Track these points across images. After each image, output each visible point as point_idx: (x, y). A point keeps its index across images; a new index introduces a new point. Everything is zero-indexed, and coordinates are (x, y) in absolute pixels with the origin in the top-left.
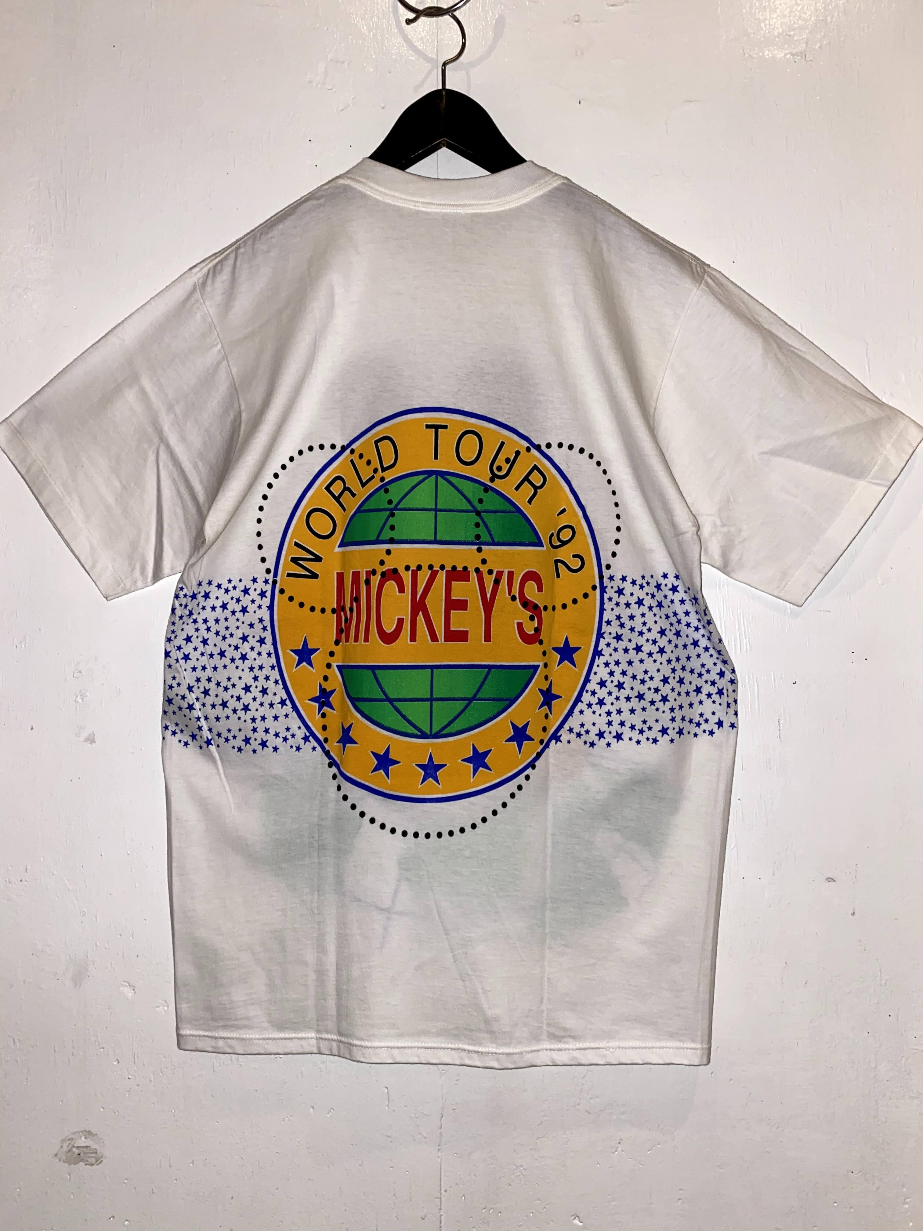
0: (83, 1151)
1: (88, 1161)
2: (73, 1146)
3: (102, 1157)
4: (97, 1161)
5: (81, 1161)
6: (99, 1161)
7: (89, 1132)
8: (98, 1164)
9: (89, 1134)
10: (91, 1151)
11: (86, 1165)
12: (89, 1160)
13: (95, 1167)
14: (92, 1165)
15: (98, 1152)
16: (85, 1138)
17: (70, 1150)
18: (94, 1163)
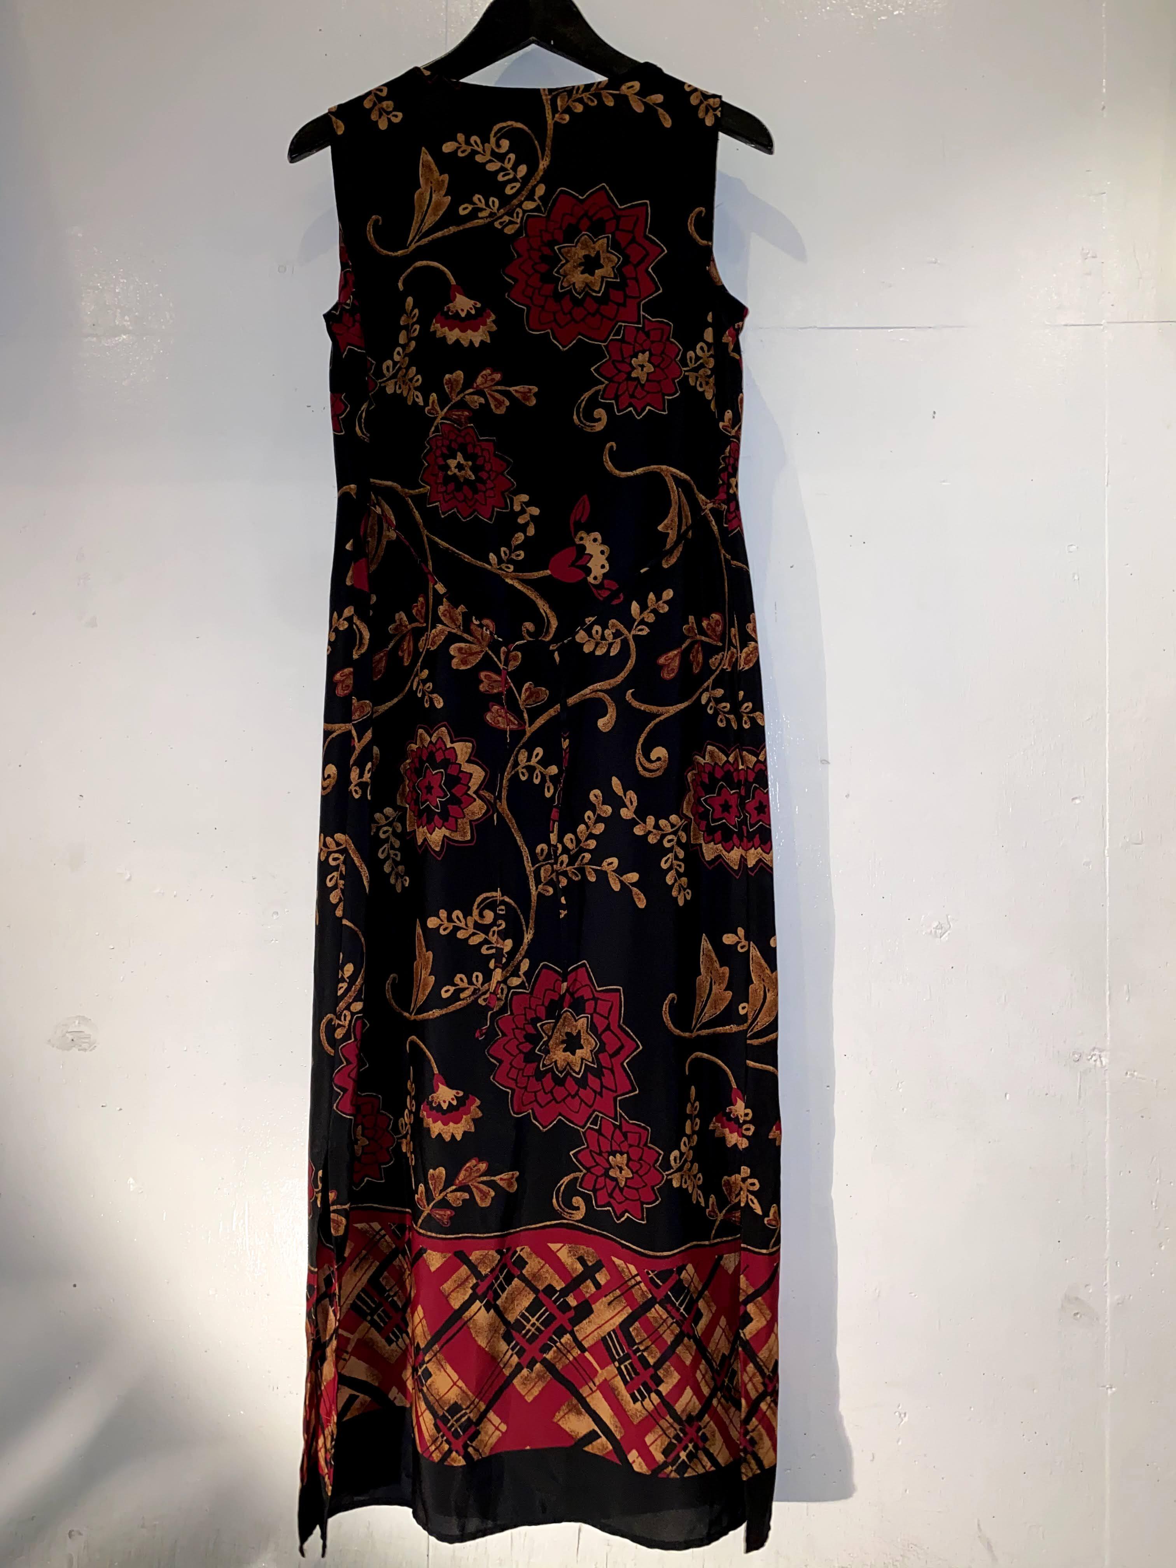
0: (77, 1037)
1: (80, 1046)
2: (68, 1032)
3: (96, 1041)
4: (90, 1048)
5: (75, 1047)
6: (92, 1046)
7: (84, 1017)
8: (91, 1050)
9: (83, 1019)
10: (85, 1036)
11: (79, 1050)
12: (83, 1046)
13: (89, 1053)
14: (85, 1050)
15: (92, 1037)
16: (79, 1023)
17: (64, 1036)
18: (87, 1049)
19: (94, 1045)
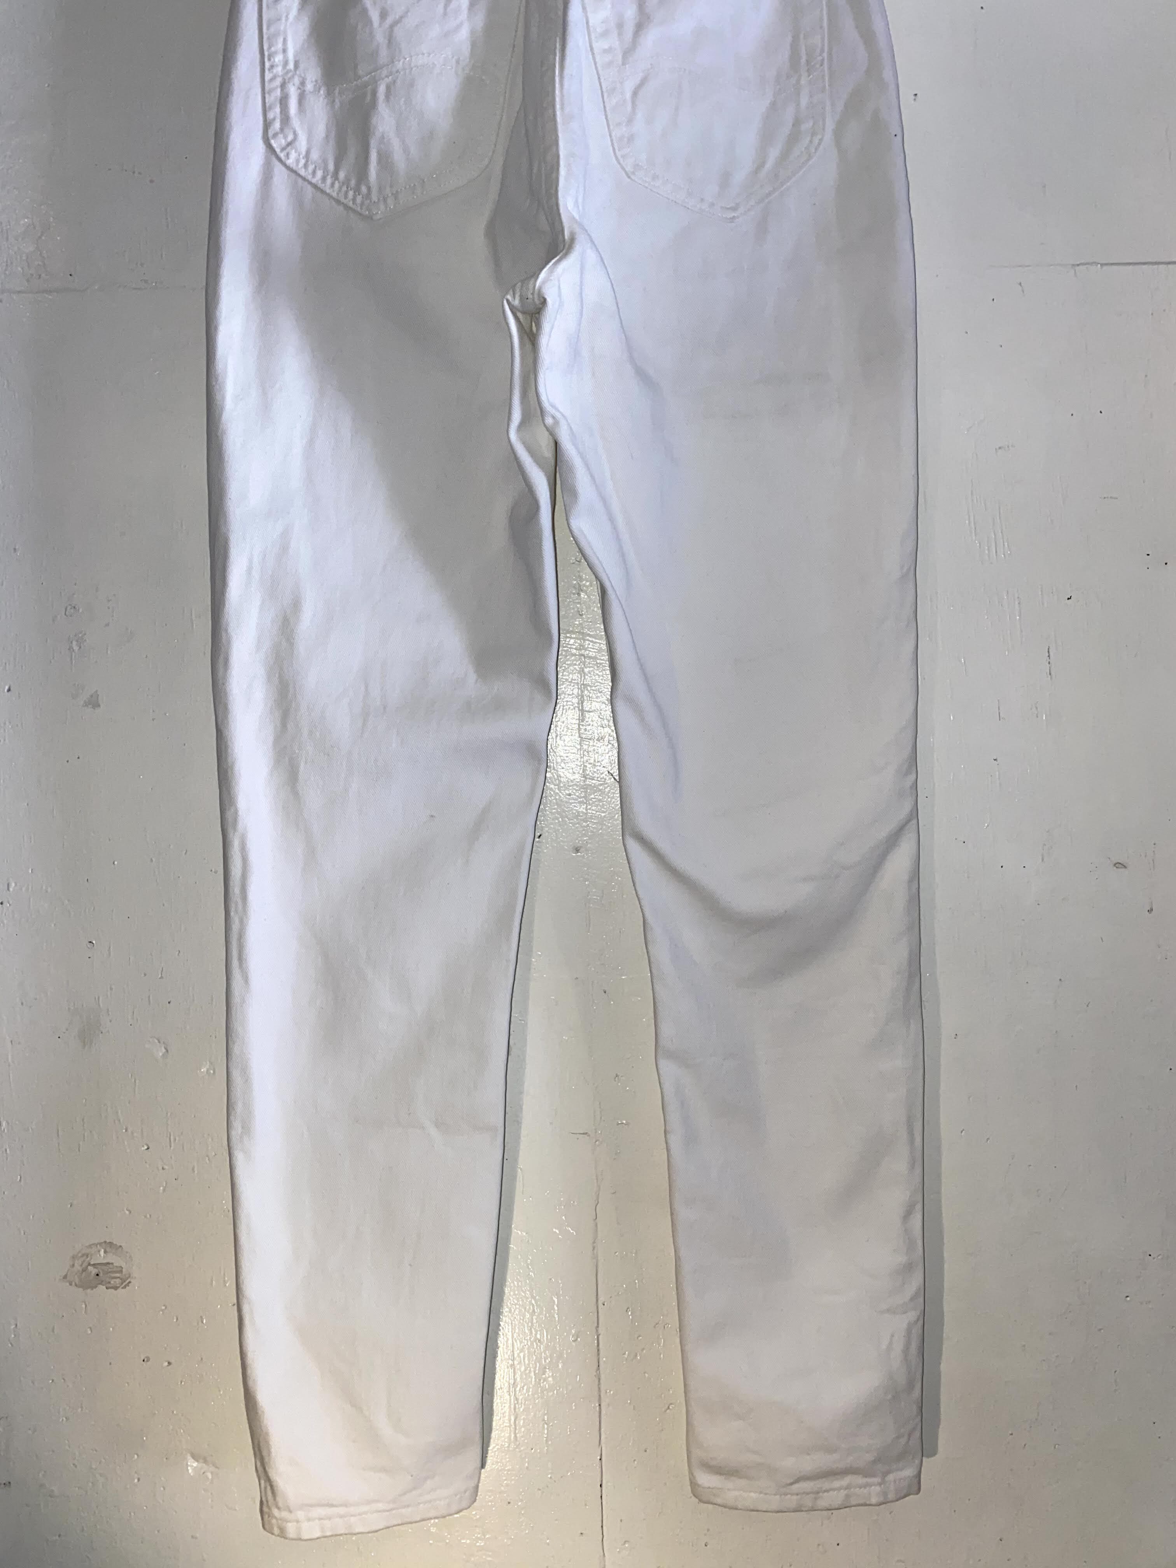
0: (103, 1270)
1: (109, 1283)
2: (89, 1264)
3: (129, 1277)
4: (122, 1284)
5: (101, 1284)
6: (125, 1282)
7: (111, 1243)
8: (125, 1287)
9: (110, 1246)
10: (115, 1270)
11: (107, 1288)
12: (112, 1282)
13: (120, 1290)
14: (116, 1288)
15: (124, 1270)
16: (105, 1252)
17: (85, 1270)
18: (118, 1286)
19: (128, 1281)
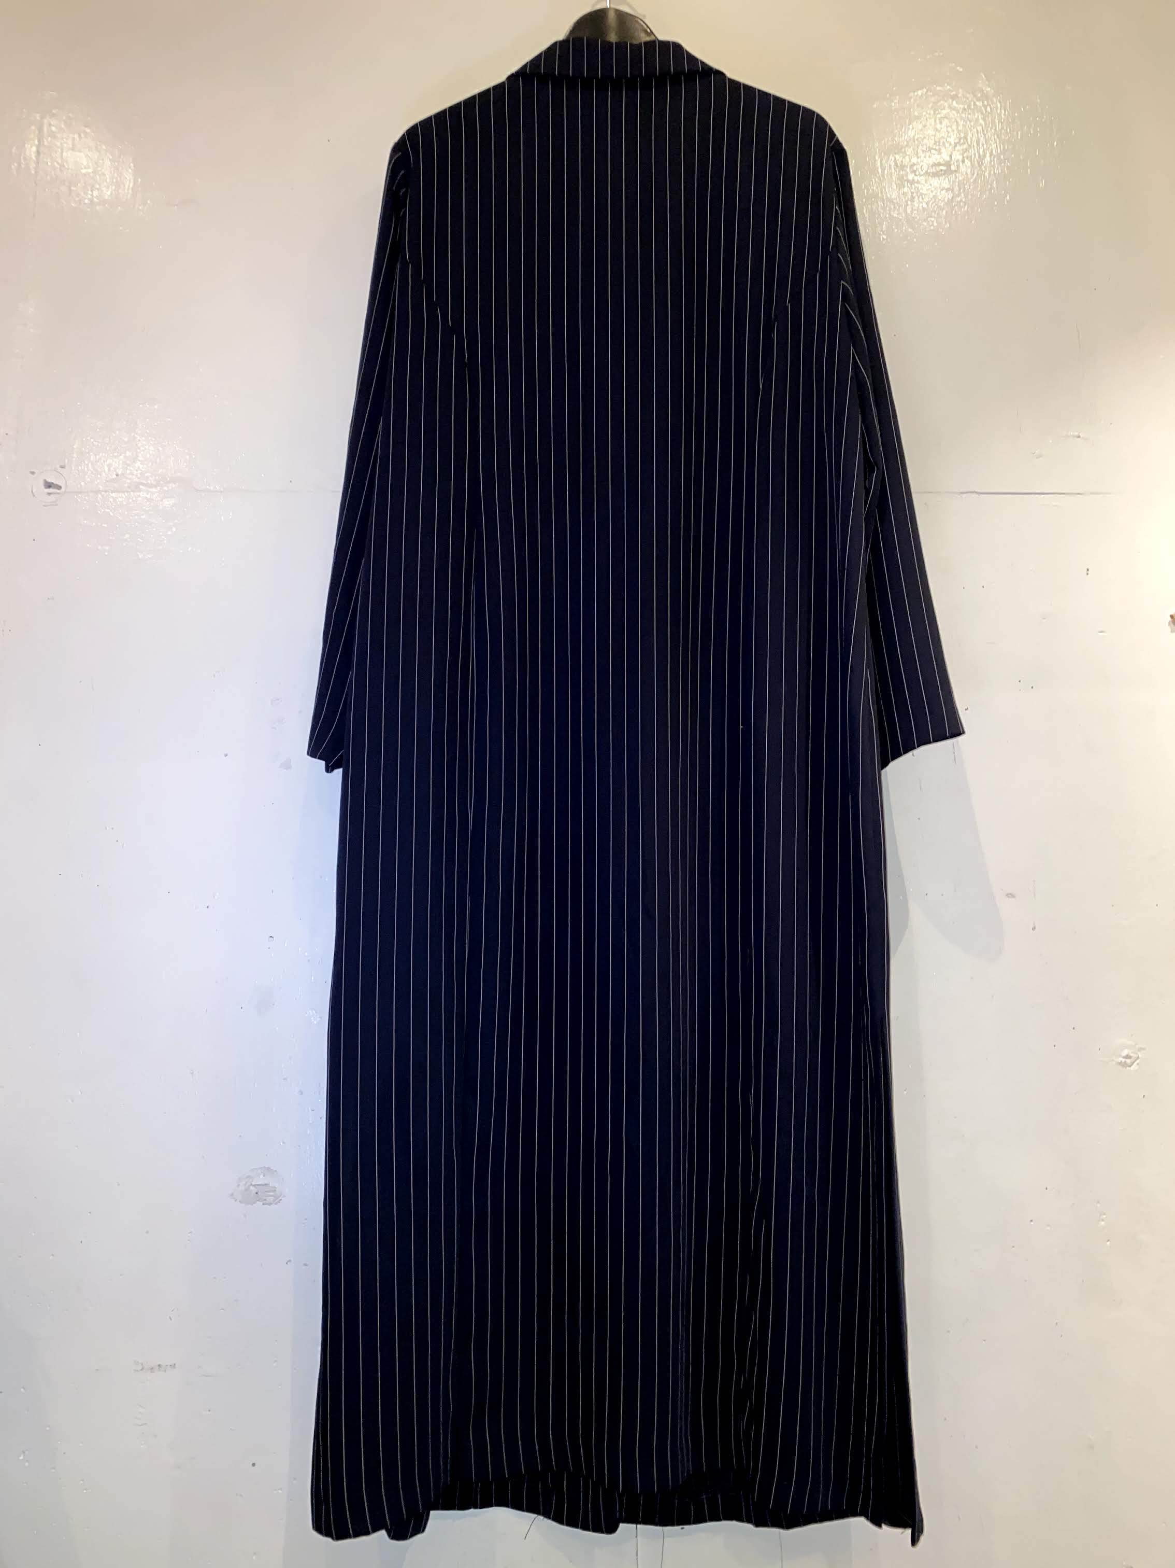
0: (261, 1190)
1: (265, 1200)
2: (251, 1185)
3: (281, 1195)
4: (275, 1200)
5: (258, 1201)
6: (277, 1200)
8: (276, 1204)
9: (268, 1170)
10: (270, 1189)
11: (263, 1204)
12: (268, 1199)
13: (273, 1206)
14: (270, 1204)
15: (277, 1190)
16: (264, 1176)
17: (247, 1189)
18: (272, 1202)
19: (278, 1200)
